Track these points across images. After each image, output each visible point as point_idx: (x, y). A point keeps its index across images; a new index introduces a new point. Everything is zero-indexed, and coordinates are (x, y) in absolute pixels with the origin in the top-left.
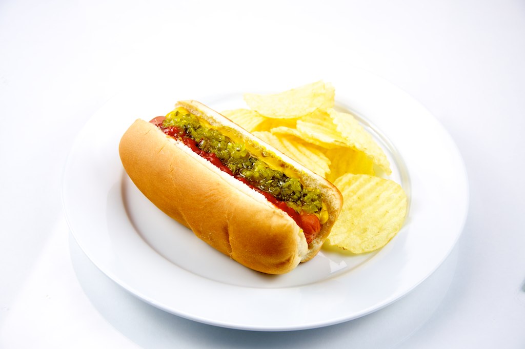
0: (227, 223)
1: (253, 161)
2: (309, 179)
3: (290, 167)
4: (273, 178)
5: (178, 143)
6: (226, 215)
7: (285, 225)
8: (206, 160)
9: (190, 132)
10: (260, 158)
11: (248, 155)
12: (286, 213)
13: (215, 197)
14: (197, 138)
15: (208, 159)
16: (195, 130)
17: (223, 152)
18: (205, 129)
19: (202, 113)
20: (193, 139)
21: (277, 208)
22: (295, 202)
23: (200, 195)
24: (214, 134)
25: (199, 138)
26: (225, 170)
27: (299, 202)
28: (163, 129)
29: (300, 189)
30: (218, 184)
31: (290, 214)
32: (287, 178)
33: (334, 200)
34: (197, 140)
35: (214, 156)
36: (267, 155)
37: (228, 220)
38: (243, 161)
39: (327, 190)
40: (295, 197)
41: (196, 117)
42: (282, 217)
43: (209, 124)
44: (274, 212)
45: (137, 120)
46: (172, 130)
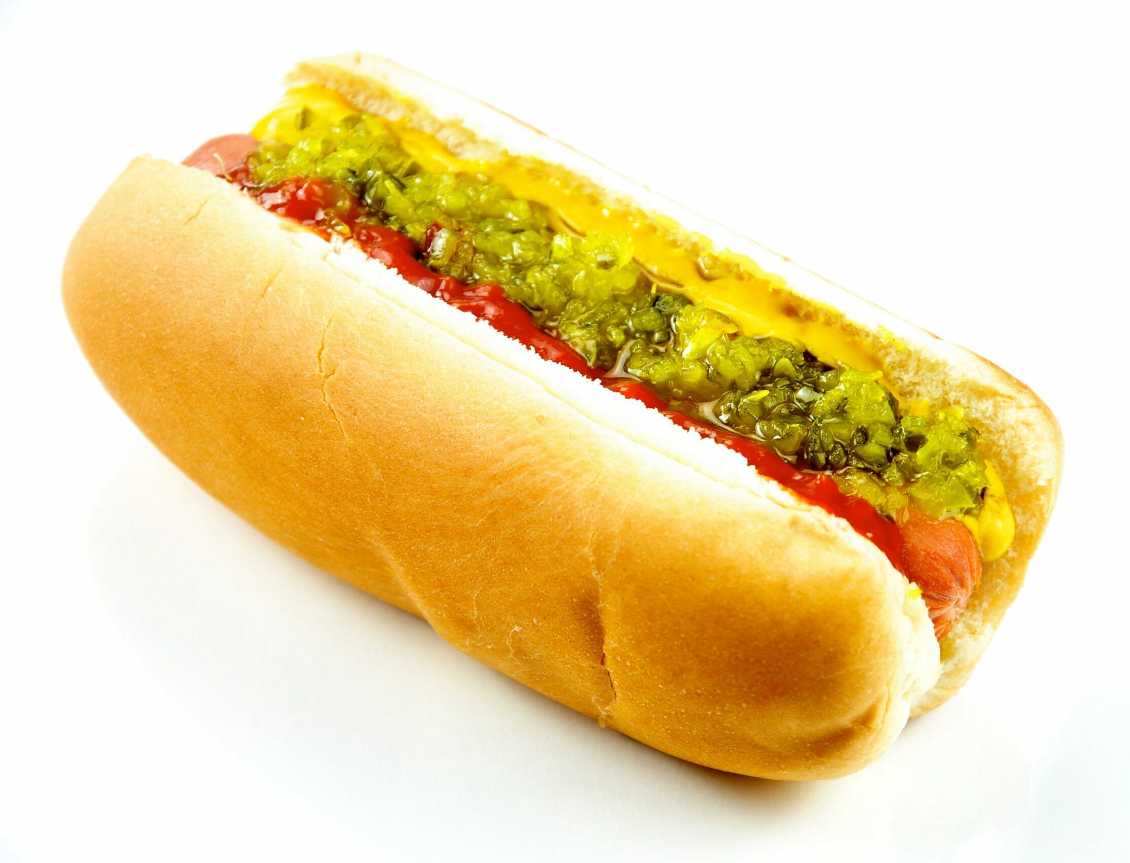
0: (593, 582)
1: (667, 310)
2: (912, 365)
3: (822, 319)
4: (768, 375)
5: (336, 251)
6: (587, 551)
7: (845, 577)
8: (469, 316)
9: (380, 201)
10: (692, 288)
11: (644, 283)
12: (843, 522)
13: (534, 474)
14: (412, 222)
15: (479, 313)
16: (402, 187)
17: (535, 276)
18: (438, 180)
19: (412, 107)
20: (395, 228)
21: (804, 506)
22: (875, 471)
23: (467, 472)
24: (483, 198)
25: (420, 221)
26: (554, 353)
27: (893, 474)
28: (257, 193)
29: (887, 414)
30: (540, 420)
31: (860, 526)
32: (826, 368)
33: (1029, 447)
34: (416, 231)
35: (497, 295)
36: (716, 272)
37: (599, 568)
38: (624, 311)
39: (996, 406)
40: (874, 449)
41: (387, 126)
42: (827, 540)
43: (449, 152)
44: (794, 523)
45: (136, 163)
46: (301, 193)
